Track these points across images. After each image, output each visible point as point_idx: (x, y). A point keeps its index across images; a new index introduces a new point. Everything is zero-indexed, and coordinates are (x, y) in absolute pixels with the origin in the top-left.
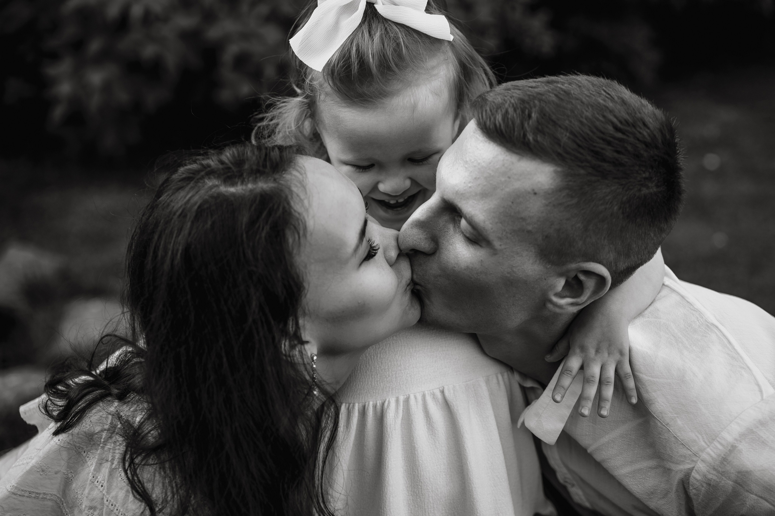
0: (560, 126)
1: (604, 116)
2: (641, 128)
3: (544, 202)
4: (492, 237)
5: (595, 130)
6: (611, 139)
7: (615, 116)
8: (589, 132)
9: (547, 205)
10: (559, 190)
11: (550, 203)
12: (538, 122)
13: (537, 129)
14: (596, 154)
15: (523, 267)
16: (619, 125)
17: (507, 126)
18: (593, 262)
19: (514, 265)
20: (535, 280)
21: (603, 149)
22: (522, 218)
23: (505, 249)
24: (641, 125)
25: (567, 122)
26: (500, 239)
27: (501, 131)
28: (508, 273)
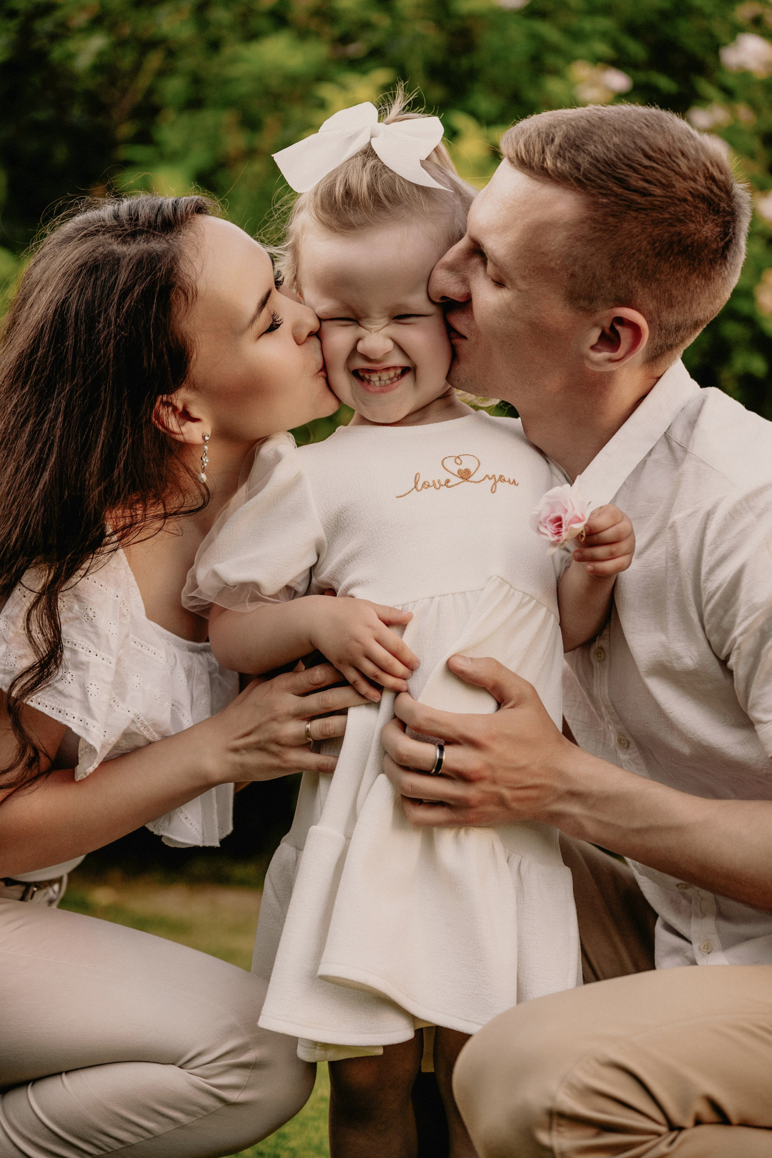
0: (583, 151)
1: (635, 143)
2: (677, 157)
3: (565, 233)
4: (514, 274)
5: (622, 157)
6: (638, 166)
7: (648, 144)
8: (615, 159)
9: (569, 238)
10: (582, 221)
11: (572, 235)
12: (560, 146)
13: (559, 154)
14: (622, 182)
15: (552, 312)
16: (651, 153)
17: (527, 151)
18: (628, 307)
19: (542, 309)
20: (568, 329)
21: (627, 176)
22: (543, 253)
23: (530, 289)
24: (679, 155)
25: (593, 147)
26: (524, 278)
27: (523, 159)
28: (536, 318)
